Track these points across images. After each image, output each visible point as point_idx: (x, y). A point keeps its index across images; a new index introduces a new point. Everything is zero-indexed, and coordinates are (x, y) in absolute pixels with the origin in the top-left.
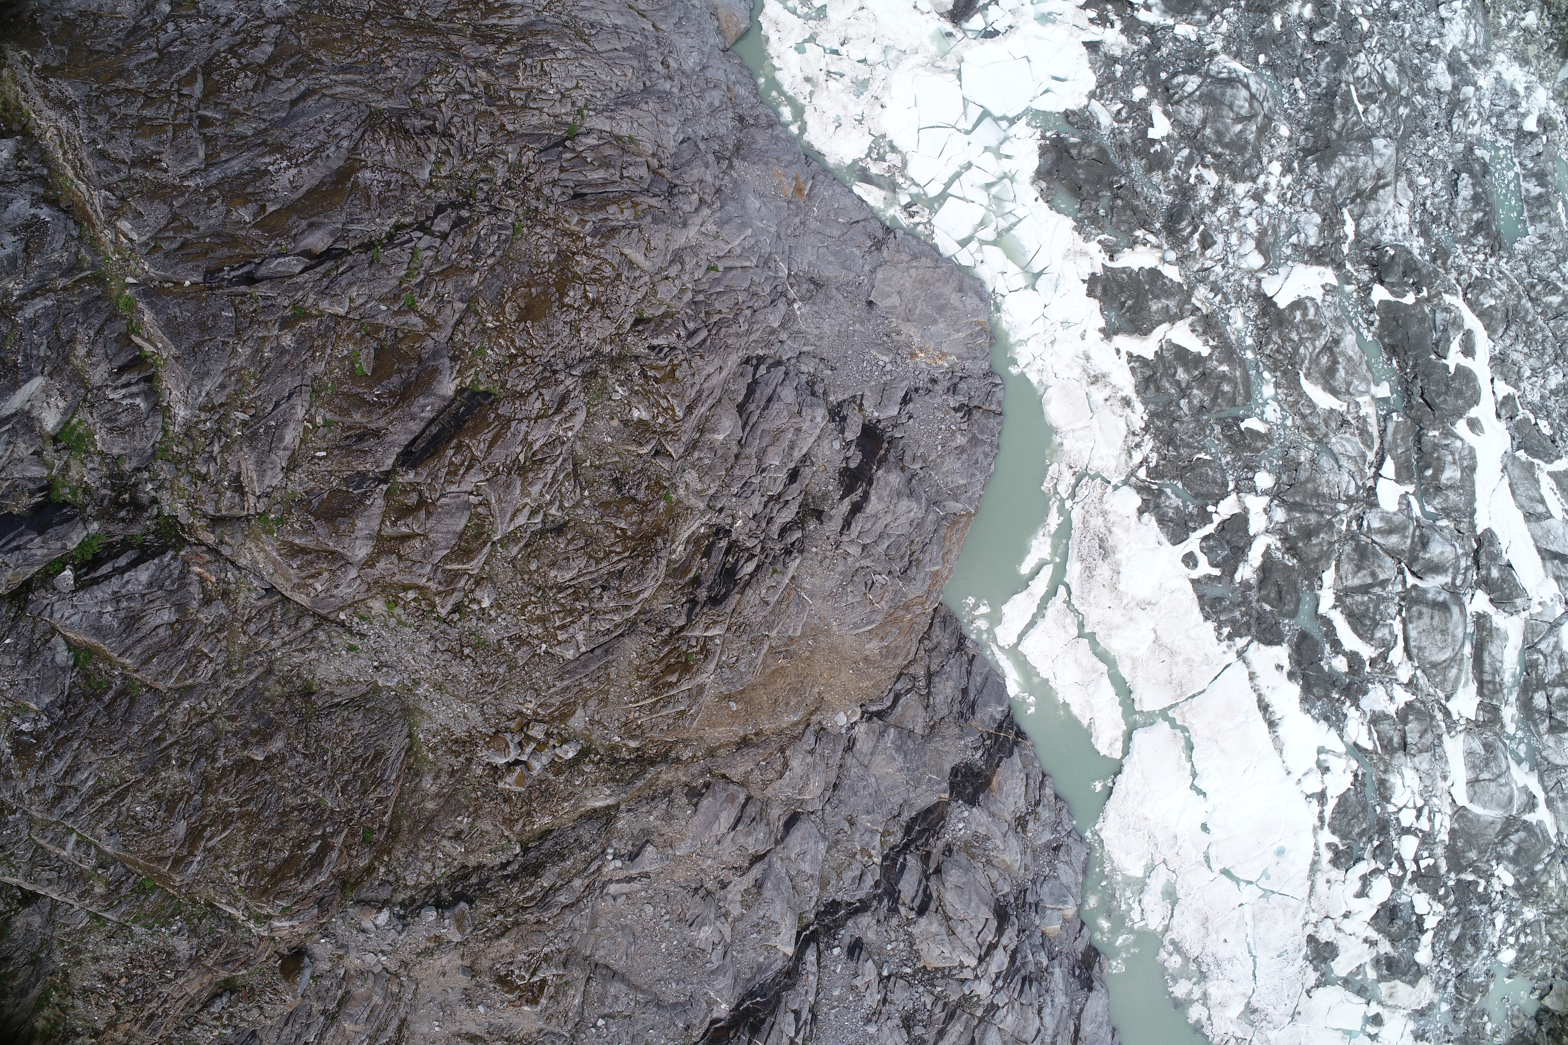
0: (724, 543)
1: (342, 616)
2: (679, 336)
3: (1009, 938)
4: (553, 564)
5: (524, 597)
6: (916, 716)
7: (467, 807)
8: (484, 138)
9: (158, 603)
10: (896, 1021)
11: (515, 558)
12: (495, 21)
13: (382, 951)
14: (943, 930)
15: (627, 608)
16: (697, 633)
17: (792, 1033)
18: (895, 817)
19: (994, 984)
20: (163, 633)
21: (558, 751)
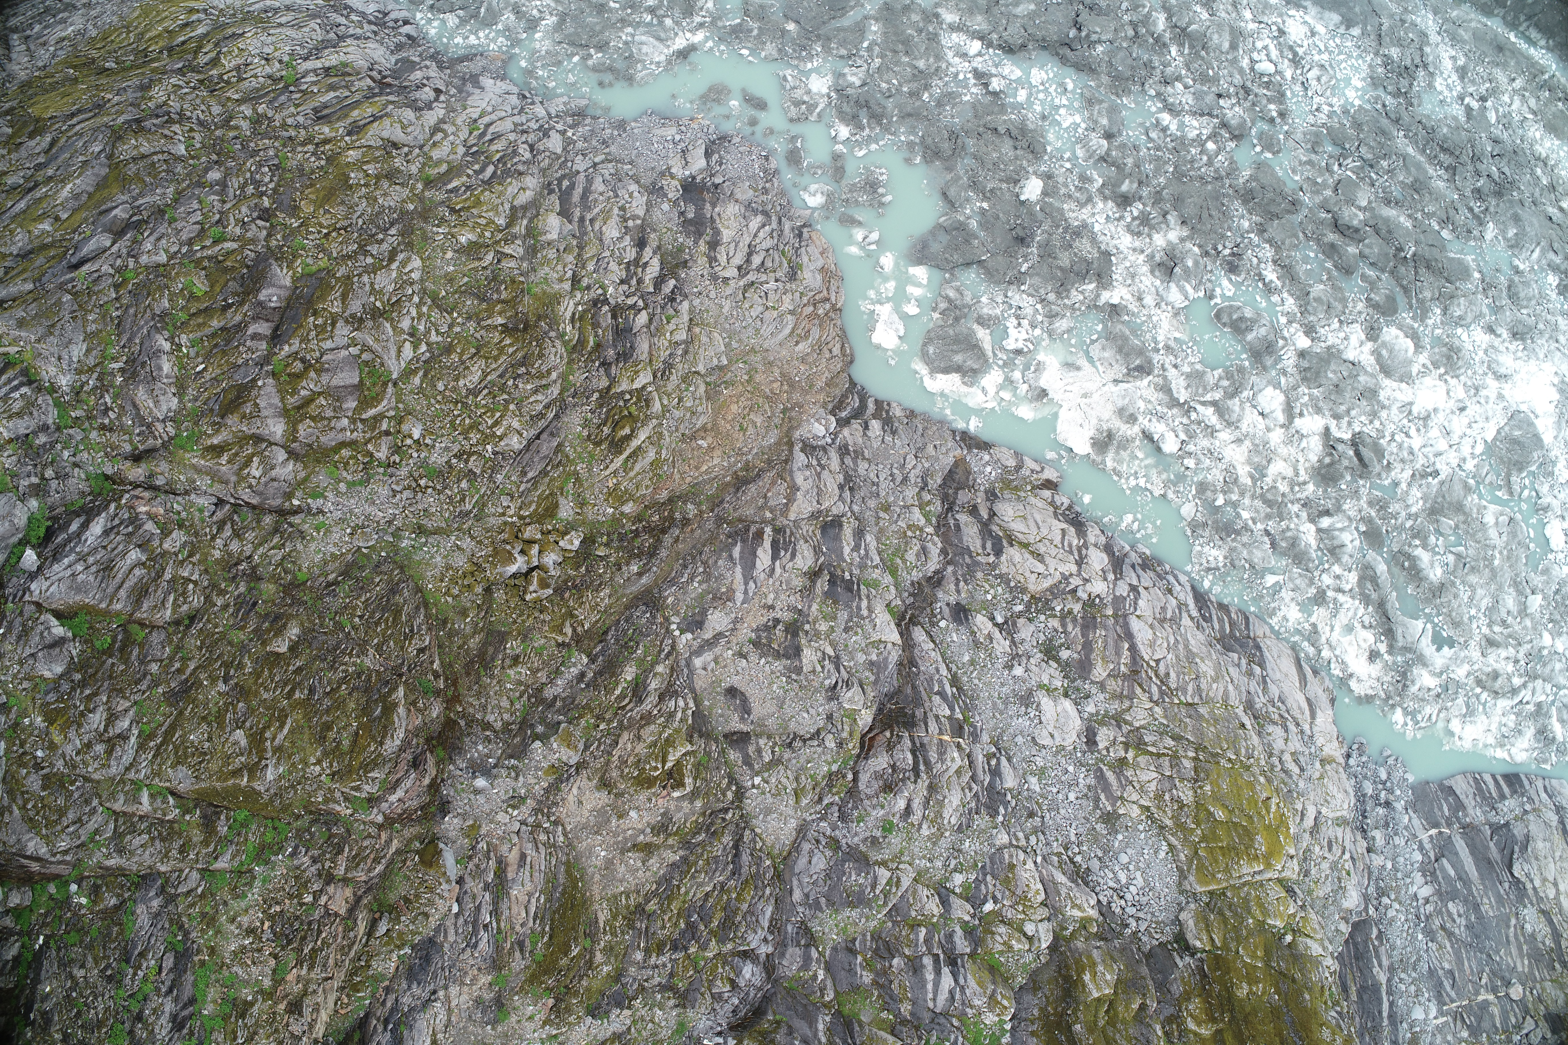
0: (606, 310)
1: (296, 502)
2: (468, 176)
3: (1093, 535)
4: (456, 379)
5: (447, 415)
9: (121, 547)
10: (1038, 656)
11: (421, 387)
14: (1027, 555)
15: (546, 387)
17: (948, 712)
18: (922, 489)
19: (1105, 579)
20: (137, 572)
21: (561, 543)
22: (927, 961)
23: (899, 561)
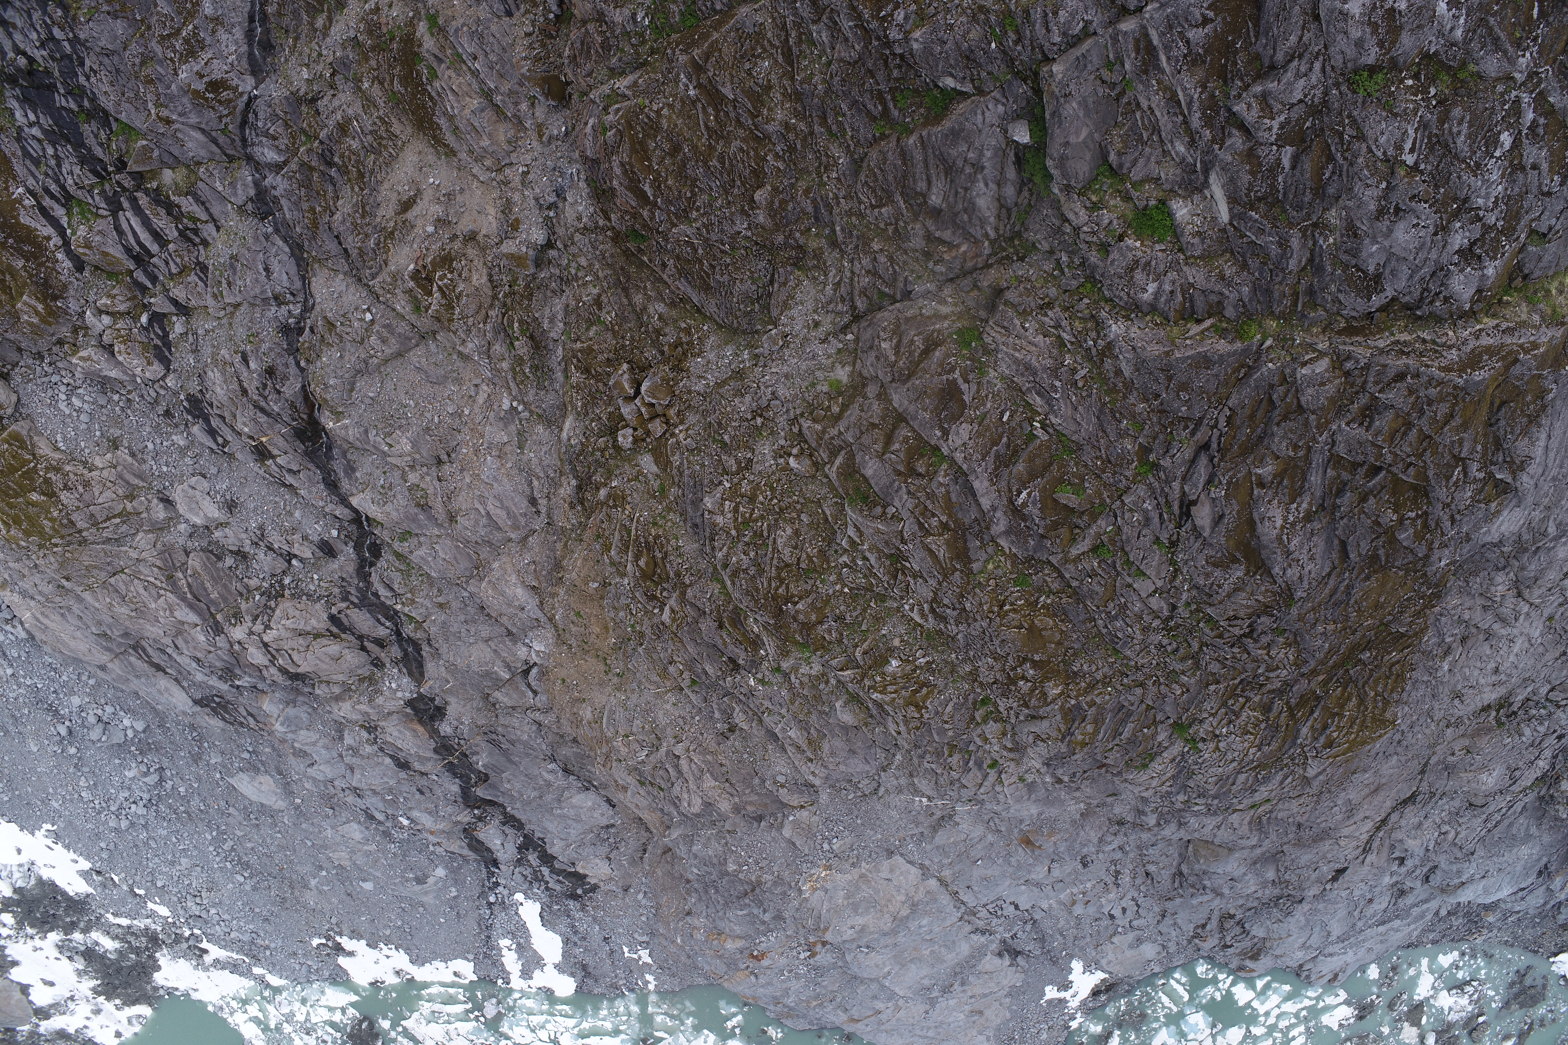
0: (741, 662)
1: (850, 337)
4: (797, 533)
5: (781, 495)
6: (510, 698)
7: (620, 326)
8: (1214, 667)
9: (951, 199)
10: (247, 549)
11: (820, 506)
12: (1315, 715)
13: (528, 173)
14: (308, 629)
15: (725, 566)
16: (672, 602)
17: (278, 460)
18: (429, 640)
19: (239, 643)
20: (921, 186)
21: (630, 431)
22: (154, 248)
23: (402, 567)
